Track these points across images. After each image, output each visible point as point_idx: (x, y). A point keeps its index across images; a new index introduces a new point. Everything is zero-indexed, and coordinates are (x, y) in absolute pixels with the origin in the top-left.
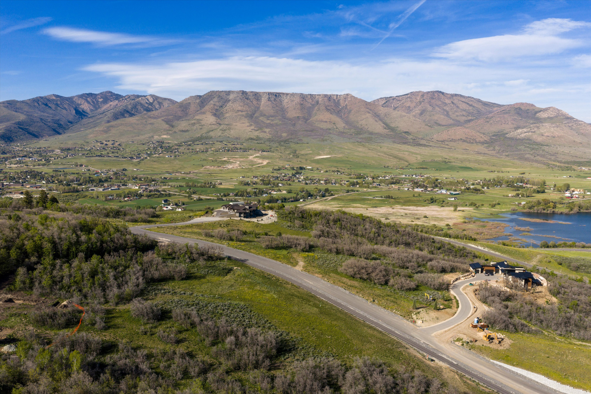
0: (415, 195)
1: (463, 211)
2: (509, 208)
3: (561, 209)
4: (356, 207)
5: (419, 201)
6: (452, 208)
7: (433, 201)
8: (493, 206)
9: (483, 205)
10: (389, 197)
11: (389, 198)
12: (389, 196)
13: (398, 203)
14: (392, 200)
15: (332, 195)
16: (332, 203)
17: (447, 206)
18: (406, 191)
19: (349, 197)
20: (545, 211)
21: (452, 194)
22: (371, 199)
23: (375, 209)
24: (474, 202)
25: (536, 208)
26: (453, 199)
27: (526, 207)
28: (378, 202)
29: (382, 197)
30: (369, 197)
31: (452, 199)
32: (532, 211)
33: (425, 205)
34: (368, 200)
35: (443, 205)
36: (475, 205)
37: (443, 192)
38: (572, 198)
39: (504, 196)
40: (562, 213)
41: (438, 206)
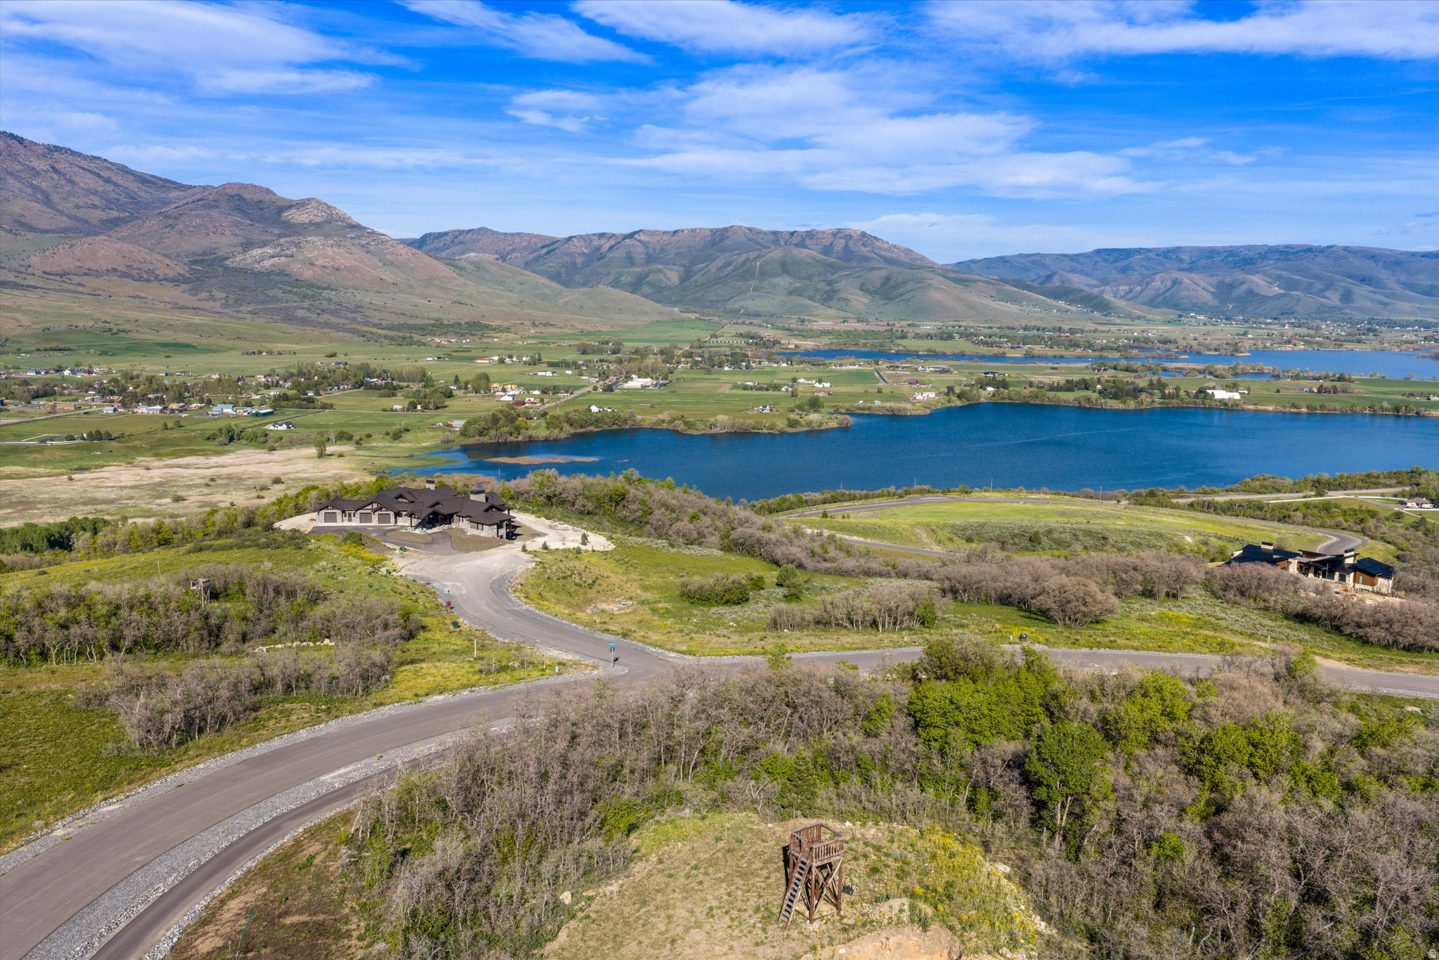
0: (169, 425)
1: (341, 456)
3: (540, 431)
5: (190, 440)
6: (313, 451)
7: (232, 438)
8: (397, 436)
9: (369, 436)
10: (97, 436)
11: (100, 439)
12: (98, 432)
13: (137, 451)
14: (113, 443)
17: (282, 447)
18: (107, 415)
20: (512, 439)
21: (257, 414)
22: (34, 446)
23: (89, 475)
24: (345, 430)
25: (493, 432)
26: (284, 427)
27: (471, 431)
29: (72, 438)
30: (24, 442)
31: (280, 428)
32: (486, 439)
33: (218, 448)
34: (28, 450)
35: (270, 444)
36: (350, 438)
37: (225, 410)
38: (524, 403)
39: (384, 410)
40: (546, 440)
41: (257, 448)
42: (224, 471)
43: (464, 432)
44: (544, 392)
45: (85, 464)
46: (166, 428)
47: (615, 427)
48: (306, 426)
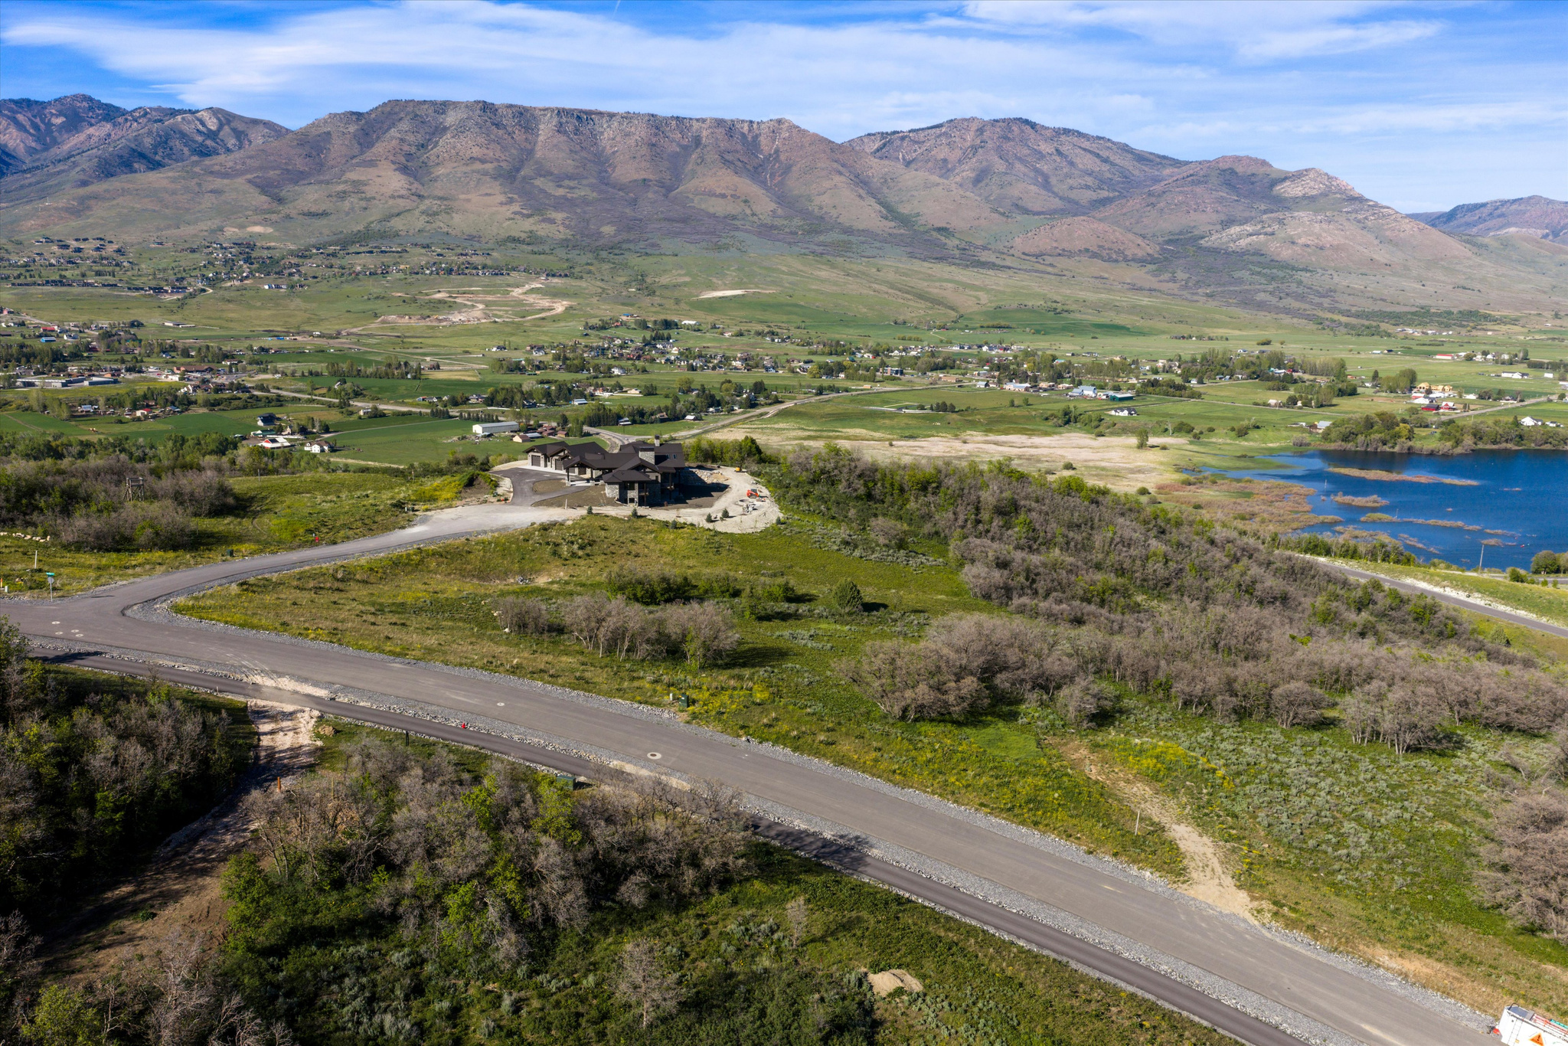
0: (1016, 403)
1: (1164, 448)
2: (1285, 439)
3: (1428, 441)
4: (856, 438)
5: (1029, 419)
6: (1134, 441)
7: (1068, 419)
8: (1242, 433)
9: (1211, 430)
10: (943, 408)
11: (945, 410)
12: (944, 404)
13: (973, 425)
14: (954, 416)
15: (777, 401)
16: (781, 425)
17: (1112, 434)
18: (979, 389)
19: (828, 409)
20: (1387, 448)
21: (1114, 399)
22: (891, 413)
23: (911, 443)
24: (1185, 421)
25: (1361, 438)
26: (1126, 413)
27: (1333, 435)
28: (913, 422)
29: (922, 408)
30: (885, 408)
31: (1121, 414)
32: (1350, 446)
33: (1049, 430)
34: (884, 415)
35: (1101, 429)
36: (1190, 430)
37: (1086, 393)
38: (1438, 408)
39: (1256, 404)
40: (1432, 454)
41: (1088, 432)
42: (1033, 451)
43: (1326, 436)
44: (1481, 397)
45: (916, 432)
46: (1012, 405)
47: (1548, 447)
48: (1151, 414)
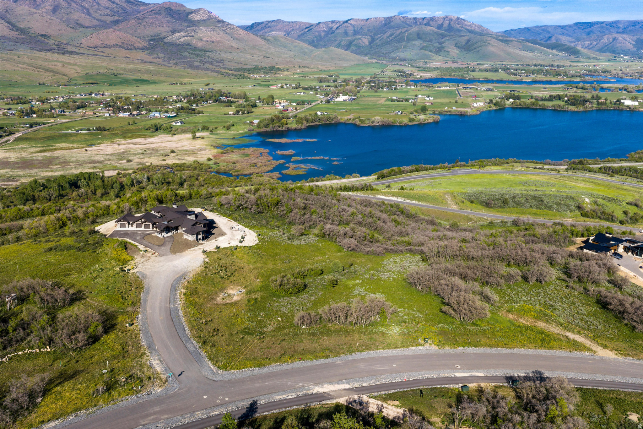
1: (203, 138)
2: (245, 128)
3: (293, 125)
4: (65, 149)
5: (139, 130)
6: (190, 135)
7: (157, 128)
8: (228, 128)
9: (216, 128)
10: (99, 129)
11: (101, 130)
12: (100, 127)
13: (116, 135)
14: (106, 132)
15: (11, 133)
16: (21, 146)
17: (178, 133)
18: (106, 117)
19: (41, 135)
20: (280, 129)
21: (169, 117)
22: (74, 133)
23: (94, 148)
24: (206, 125)
25: (271, 126)
26: (180, 124)
27: (261, 126)
28: (87, 137)
29: (89, 130)
30: (70, 131)
31: (178, 124)
32: (268, 129)
33: (150, 134)
34: (71, 135)
35: (173, 132)
36: (208, 129)
37: (156, 115)
38: (288, 110)
39: (225, 114)
40: (295, 130)
41: (167, 134)
42: (151, 146)
43: (258, 126)
44: (298, 104)
45: (93, 142)
46: (129, 124)
47: (328, 122)
48: (189, 123)
